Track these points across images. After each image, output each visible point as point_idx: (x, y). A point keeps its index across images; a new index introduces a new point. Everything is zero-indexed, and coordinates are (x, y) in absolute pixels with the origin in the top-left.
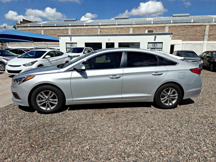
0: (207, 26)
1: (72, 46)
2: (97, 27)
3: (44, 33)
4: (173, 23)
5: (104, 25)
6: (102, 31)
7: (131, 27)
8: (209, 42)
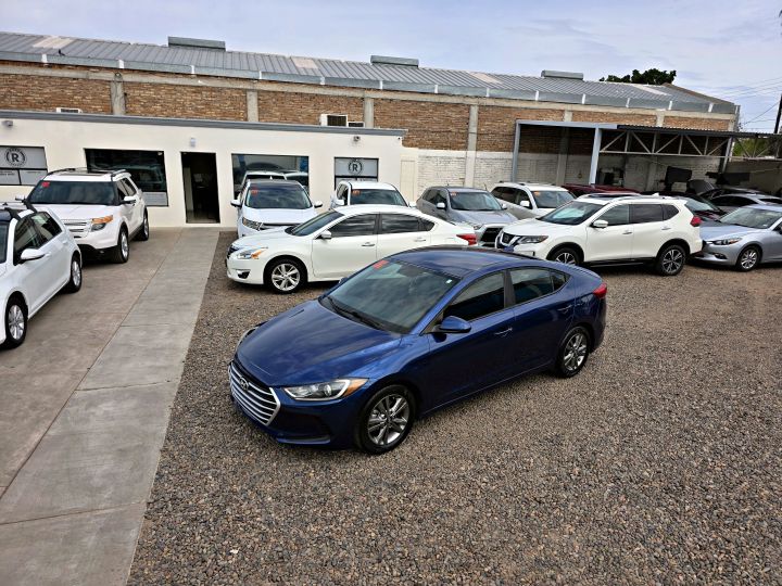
0: (473, 108)
1: (20, 158)
2: (110, 76)
4: (385, 90)
5: (140, 71)
6: (131, 92)
7: (252, 90)
8: (480, 154)
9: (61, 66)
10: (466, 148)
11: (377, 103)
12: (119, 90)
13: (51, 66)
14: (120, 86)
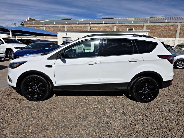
2: (88, 25)
3: (46, 30)
4: (150, 23)
5: (93, 24)
6: (91, 28)
7: (116, 26)
8: (180, 39)
9: (80, 24)
10: (175, 37)
11: (147, 26)
12: (89, 28)
13: (79, 24)
14: (89, 27)
